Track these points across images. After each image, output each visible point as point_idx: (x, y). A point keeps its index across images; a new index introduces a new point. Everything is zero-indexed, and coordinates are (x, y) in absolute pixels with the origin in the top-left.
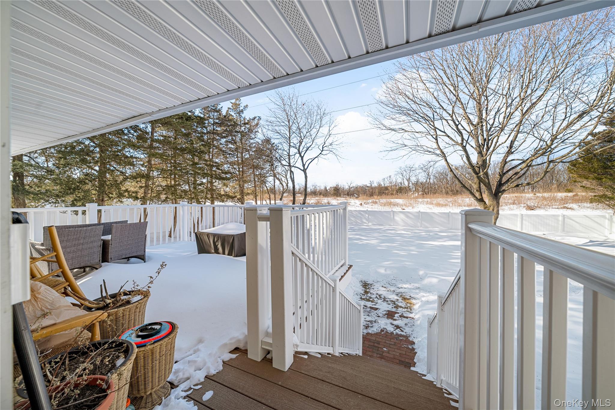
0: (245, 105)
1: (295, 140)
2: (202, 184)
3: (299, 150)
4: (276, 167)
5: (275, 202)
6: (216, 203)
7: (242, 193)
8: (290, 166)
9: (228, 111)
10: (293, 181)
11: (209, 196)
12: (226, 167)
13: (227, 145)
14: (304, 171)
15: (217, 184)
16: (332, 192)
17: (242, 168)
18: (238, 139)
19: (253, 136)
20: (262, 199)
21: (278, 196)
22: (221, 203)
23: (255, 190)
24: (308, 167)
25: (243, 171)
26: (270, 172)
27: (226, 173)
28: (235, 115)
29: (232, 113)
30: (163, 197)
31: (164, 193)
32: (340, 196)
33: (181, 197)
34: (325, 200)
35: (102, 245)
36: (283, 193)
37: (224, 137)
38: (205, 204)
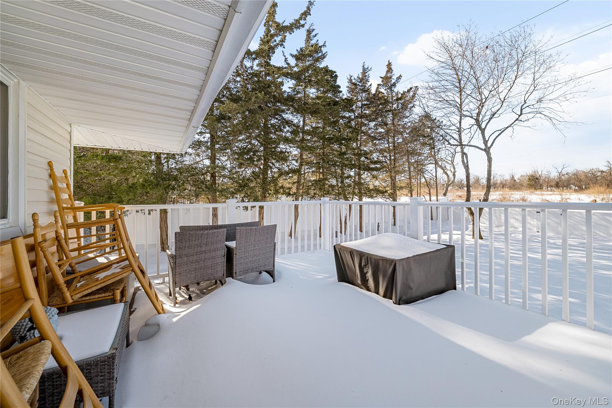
0: (398, 76)
1: (471, 106)
2: (349, 177)
3: (477, 120)
4: (439, 151)
5: (437, 198)
6: (365, 199)
7: (394, 186)
8: (461, 145)
9: (378, 88)
10: (467, 167)
11: (357, 191)
12: (375, 156)
13: (377, 129)
14: (487, 150)
15: (366, 176)
16: (526, 183)
17: (394, 156)
18: (389, 122)
19: (408, 114)
20: (419, 194)
21: (441, 192)
22: (370, 199)
23: (411, 182)
24: (493, 143)
25: (394, 160)
26: (429, 159)
27: (376, 163)
28: (385, 92)
29: (382, 90)
30: (312, 192)
31: (313, 188)
32: (541, 188)
33: (328, 193)
34: (516, 195)
35: (226, 254)
36: (448, 186)
37: (373, 120)
38: (352, 200)
